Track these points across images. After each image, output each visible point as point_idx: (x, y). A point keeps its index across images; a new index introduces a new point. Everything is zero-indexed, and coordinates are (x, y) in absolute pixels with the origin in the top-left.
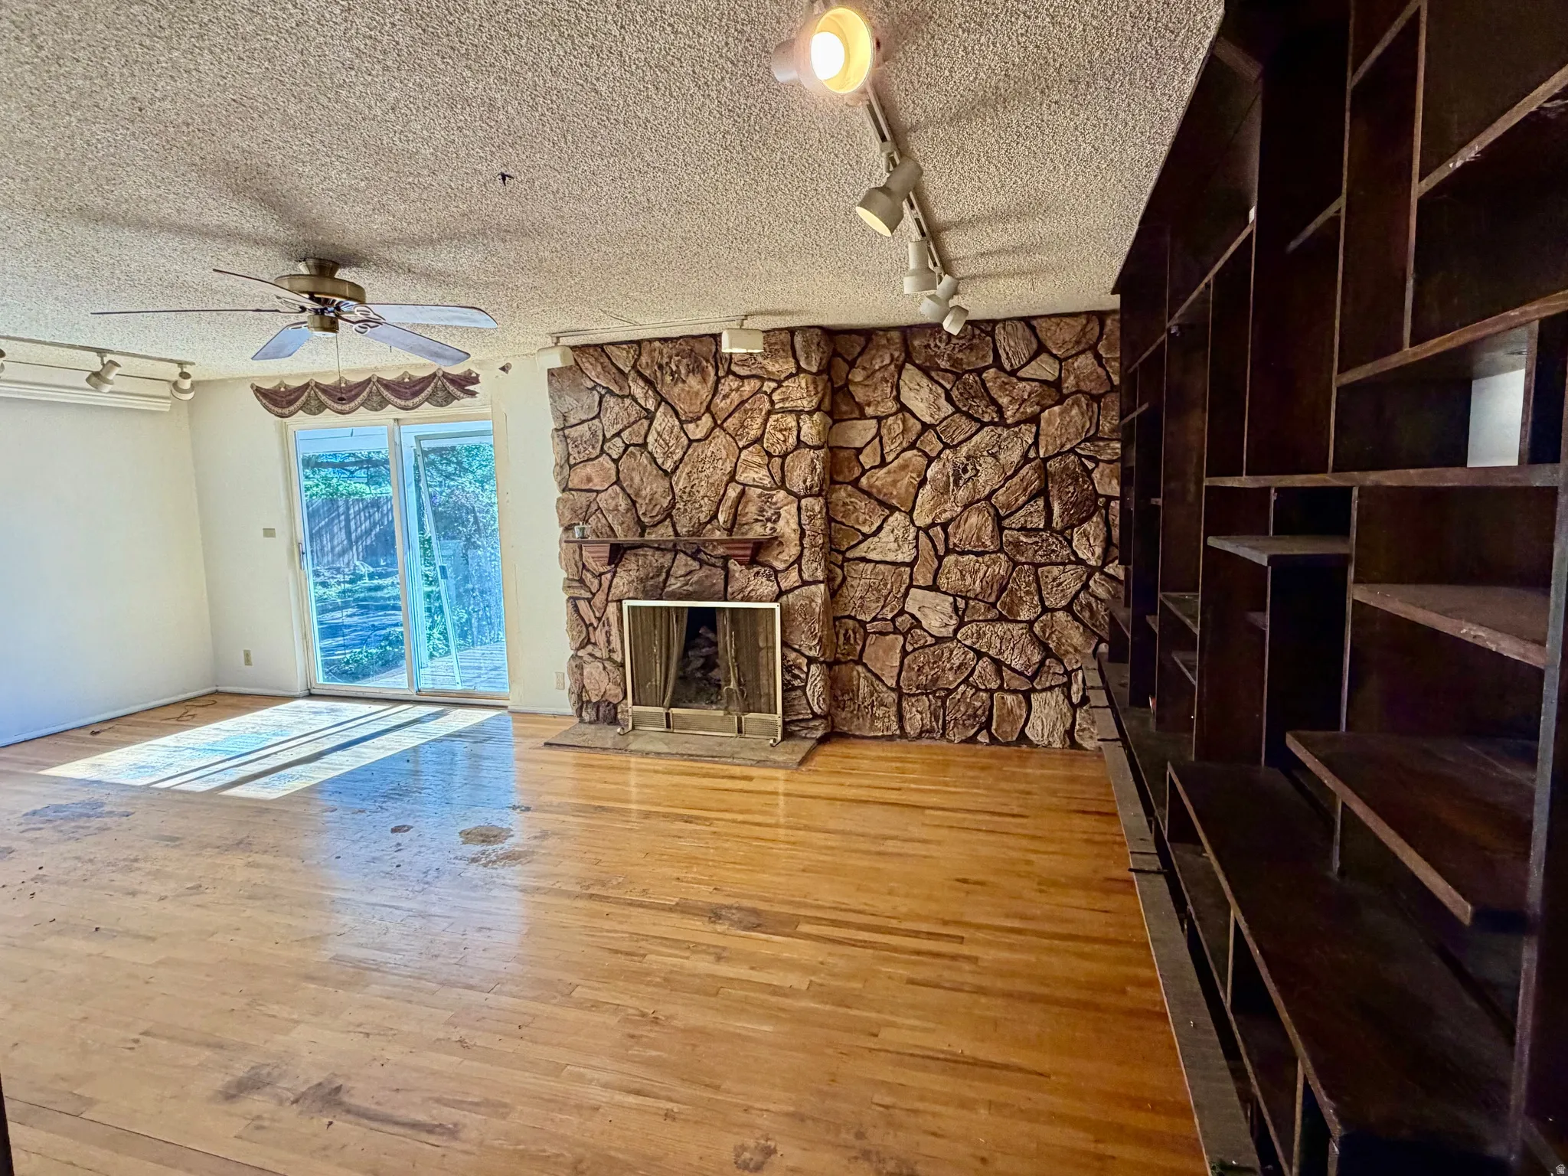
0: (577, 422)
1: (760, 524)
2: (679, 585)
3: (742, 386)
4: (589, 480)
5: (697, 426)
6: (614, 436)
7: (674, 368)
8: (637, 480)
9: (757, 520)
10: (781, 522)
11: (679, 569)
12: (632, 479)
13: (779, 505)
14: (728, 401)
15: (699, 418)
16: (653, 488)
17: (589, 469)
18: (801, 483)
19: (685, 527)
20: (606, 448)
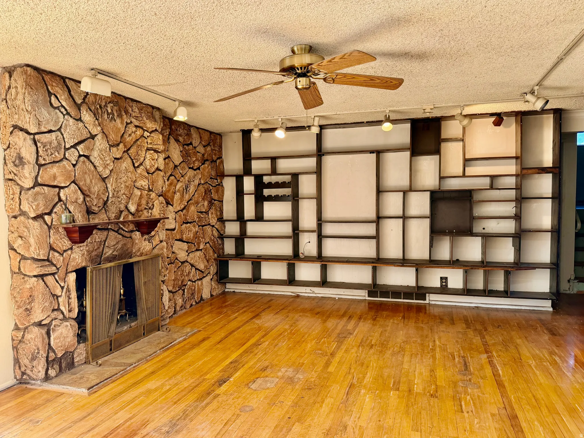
0: (46, 130)
1: (146, 210)
2: (111, 252)
3: (136, 131)
4: (55, 177)
5: (118, 150)
6: (72, 147)
7: (110, 111)
8: (88, 181)
9: (146, 209)
10: (154, 210)
11: (111, 242)
12: (85, 181)
13: (154, 200)
14: (131, 138)
15: (118, 145)
16: (97, 187)
17: (54, 170)
18: (161, 188)
19: (113, 213)
20: (67, 155)
